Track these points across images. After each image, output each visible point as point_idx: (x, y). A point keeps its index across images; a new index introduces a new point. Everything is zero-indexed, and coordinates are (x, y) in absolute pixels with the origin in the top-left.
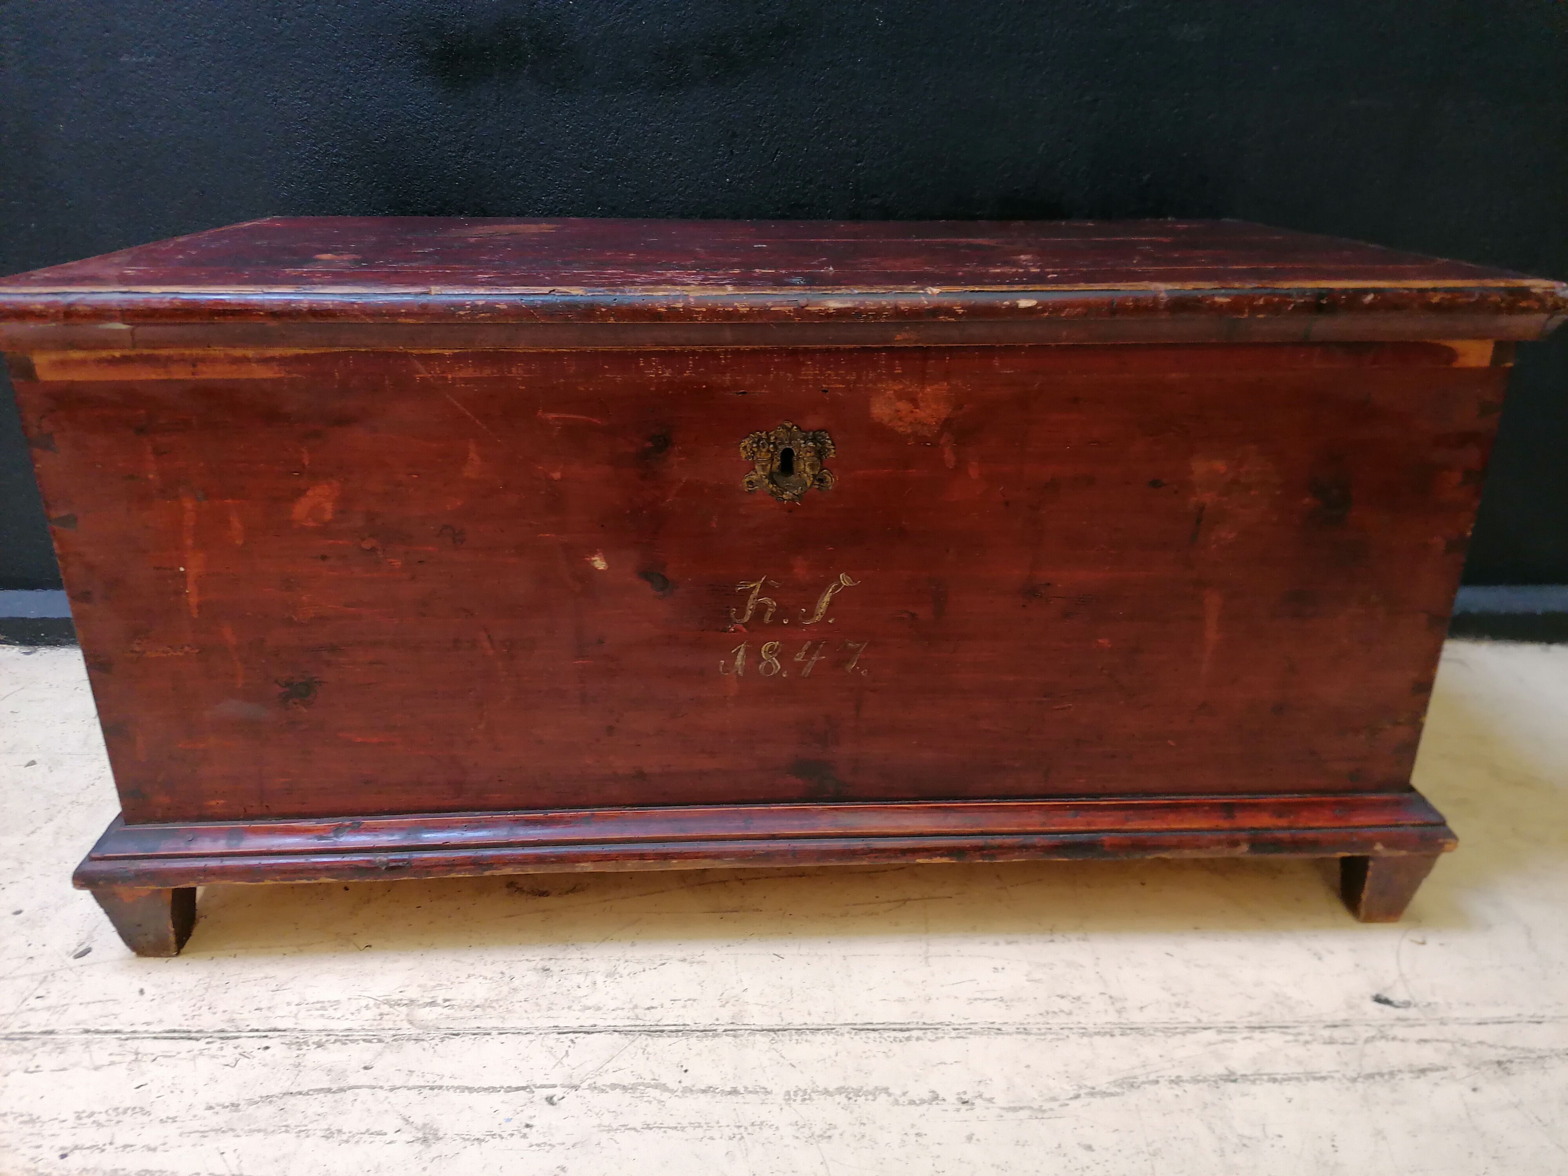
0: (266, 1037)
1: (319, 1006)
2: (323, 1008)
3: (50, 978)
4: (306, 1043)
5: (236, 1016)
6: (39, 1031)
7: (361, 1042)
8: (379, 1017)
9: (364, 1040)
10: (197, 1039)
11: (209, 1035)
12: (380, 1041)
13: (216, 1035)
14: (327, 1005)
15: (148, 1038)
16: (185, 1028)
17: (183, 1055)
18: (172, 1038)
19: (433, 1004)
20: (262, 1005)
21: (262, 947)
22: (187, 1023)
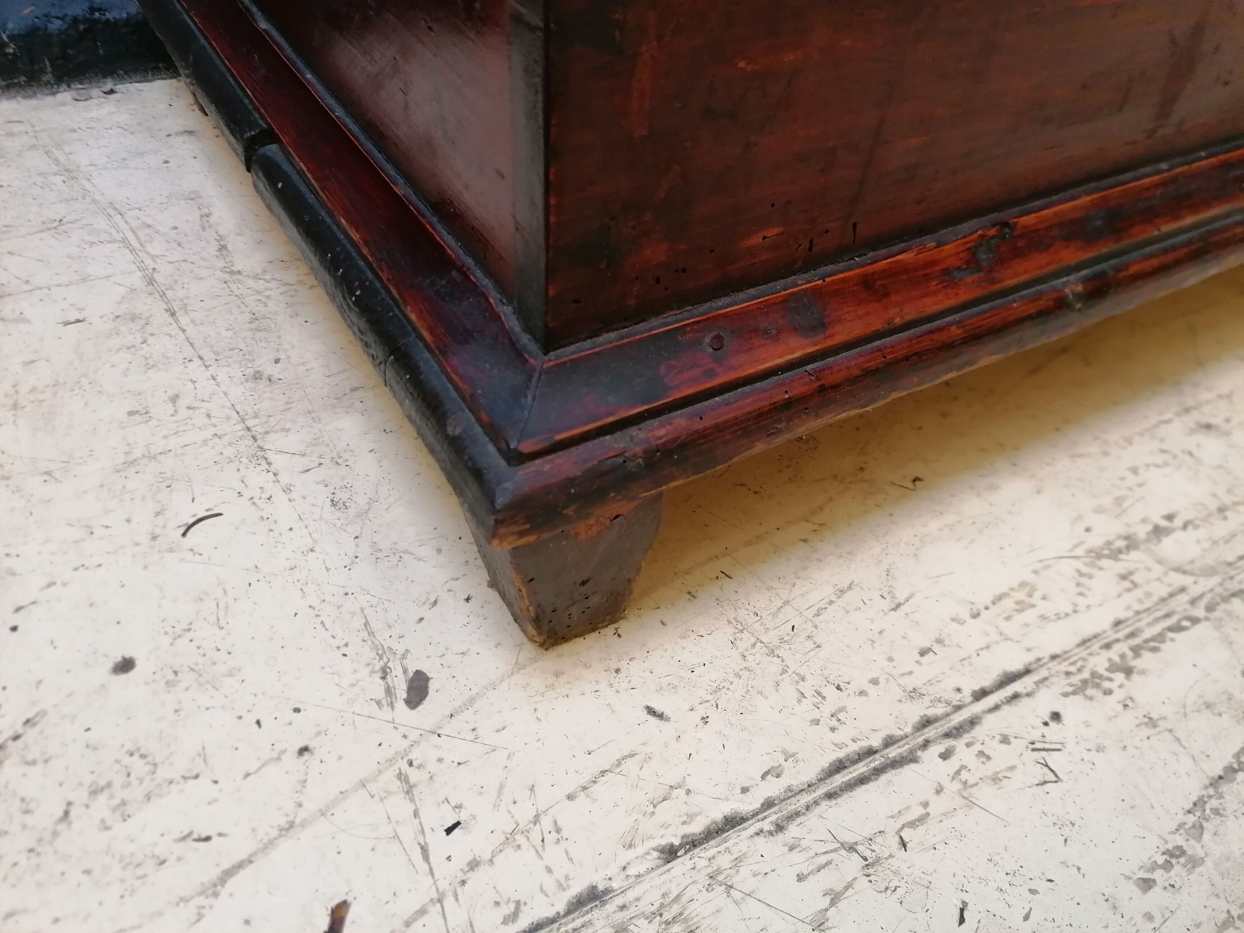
0: (1016, 696)
1: (1008, 604)
2: (1022, 607)
3: (414, 775)
4: (1094, 675)
5: (910, 682)
6: (561, 907)
7: (1170, 635)
8: (1127, 584)
9: (1171, 629)
10: (910, 759)
11: (920, 740)
12: (1195, 621)
13: (930, 732)
14: (1021, 595)
15: (816, 803)
16: (854, 748)
17: (937, 806)
18: (862, 780)
19: (1158, 532)
20: (926, 644)
21: (749, 543)
22: (843, 735)
